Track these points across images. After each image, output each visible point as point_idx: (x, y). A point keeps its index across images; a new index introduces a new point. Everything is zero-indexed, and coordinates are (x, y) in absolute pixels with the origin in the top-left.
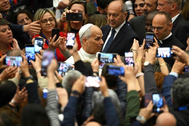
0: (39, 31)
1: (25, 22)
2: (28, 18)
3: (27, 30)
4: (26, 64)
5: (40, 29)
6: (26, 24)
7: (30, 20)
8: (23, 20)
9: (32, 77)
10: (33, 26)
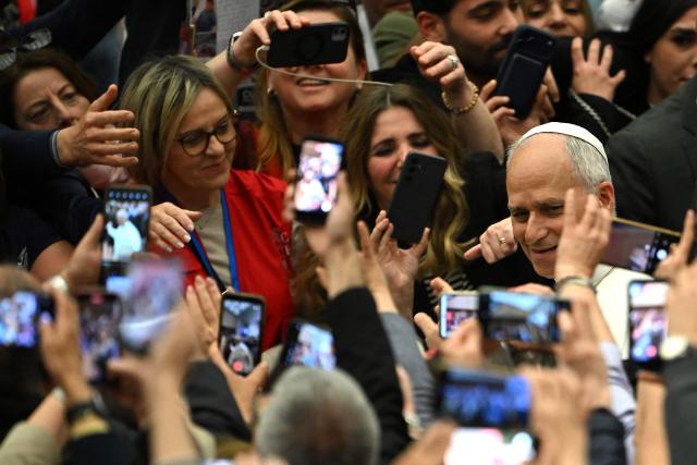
0: (134, 145)
1: (58, 111)
2: (70, 90)
3: (76, 153)
4: (71, 336)
5: (136, 131)
6: (66, 123)
7: (82, 100)
8: (47, 104)
9: (98, 401)
10: (101, 124)
